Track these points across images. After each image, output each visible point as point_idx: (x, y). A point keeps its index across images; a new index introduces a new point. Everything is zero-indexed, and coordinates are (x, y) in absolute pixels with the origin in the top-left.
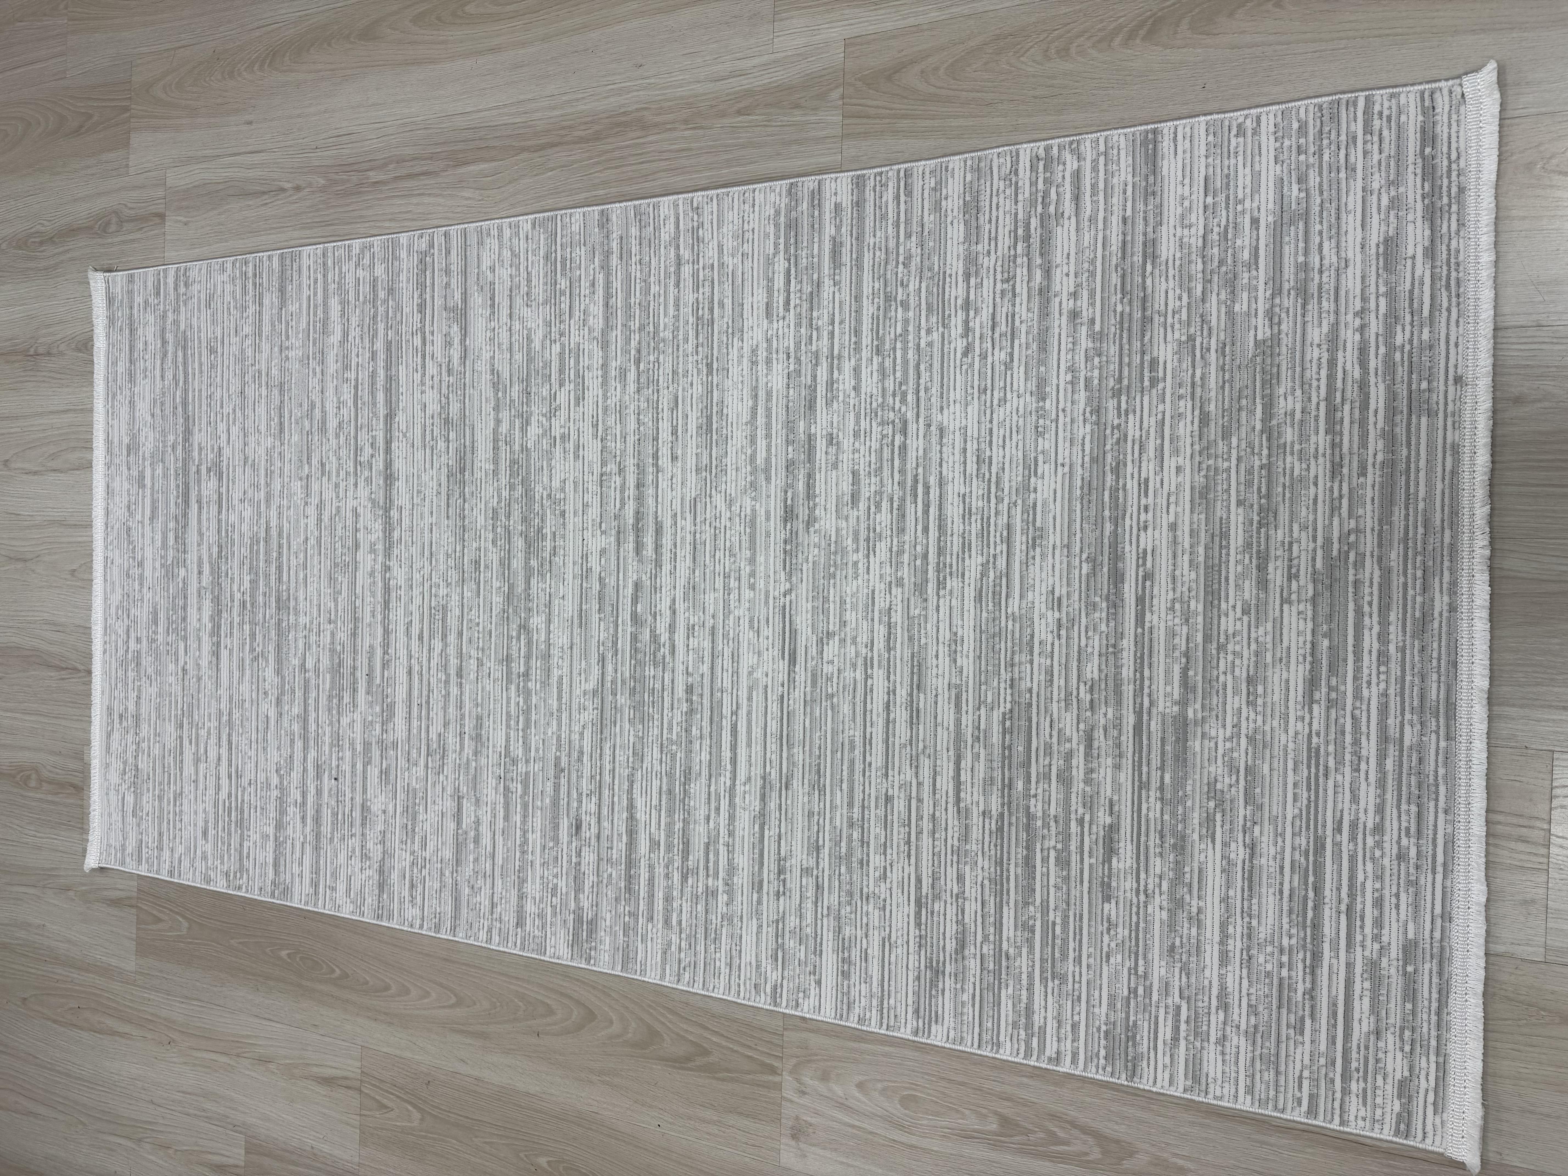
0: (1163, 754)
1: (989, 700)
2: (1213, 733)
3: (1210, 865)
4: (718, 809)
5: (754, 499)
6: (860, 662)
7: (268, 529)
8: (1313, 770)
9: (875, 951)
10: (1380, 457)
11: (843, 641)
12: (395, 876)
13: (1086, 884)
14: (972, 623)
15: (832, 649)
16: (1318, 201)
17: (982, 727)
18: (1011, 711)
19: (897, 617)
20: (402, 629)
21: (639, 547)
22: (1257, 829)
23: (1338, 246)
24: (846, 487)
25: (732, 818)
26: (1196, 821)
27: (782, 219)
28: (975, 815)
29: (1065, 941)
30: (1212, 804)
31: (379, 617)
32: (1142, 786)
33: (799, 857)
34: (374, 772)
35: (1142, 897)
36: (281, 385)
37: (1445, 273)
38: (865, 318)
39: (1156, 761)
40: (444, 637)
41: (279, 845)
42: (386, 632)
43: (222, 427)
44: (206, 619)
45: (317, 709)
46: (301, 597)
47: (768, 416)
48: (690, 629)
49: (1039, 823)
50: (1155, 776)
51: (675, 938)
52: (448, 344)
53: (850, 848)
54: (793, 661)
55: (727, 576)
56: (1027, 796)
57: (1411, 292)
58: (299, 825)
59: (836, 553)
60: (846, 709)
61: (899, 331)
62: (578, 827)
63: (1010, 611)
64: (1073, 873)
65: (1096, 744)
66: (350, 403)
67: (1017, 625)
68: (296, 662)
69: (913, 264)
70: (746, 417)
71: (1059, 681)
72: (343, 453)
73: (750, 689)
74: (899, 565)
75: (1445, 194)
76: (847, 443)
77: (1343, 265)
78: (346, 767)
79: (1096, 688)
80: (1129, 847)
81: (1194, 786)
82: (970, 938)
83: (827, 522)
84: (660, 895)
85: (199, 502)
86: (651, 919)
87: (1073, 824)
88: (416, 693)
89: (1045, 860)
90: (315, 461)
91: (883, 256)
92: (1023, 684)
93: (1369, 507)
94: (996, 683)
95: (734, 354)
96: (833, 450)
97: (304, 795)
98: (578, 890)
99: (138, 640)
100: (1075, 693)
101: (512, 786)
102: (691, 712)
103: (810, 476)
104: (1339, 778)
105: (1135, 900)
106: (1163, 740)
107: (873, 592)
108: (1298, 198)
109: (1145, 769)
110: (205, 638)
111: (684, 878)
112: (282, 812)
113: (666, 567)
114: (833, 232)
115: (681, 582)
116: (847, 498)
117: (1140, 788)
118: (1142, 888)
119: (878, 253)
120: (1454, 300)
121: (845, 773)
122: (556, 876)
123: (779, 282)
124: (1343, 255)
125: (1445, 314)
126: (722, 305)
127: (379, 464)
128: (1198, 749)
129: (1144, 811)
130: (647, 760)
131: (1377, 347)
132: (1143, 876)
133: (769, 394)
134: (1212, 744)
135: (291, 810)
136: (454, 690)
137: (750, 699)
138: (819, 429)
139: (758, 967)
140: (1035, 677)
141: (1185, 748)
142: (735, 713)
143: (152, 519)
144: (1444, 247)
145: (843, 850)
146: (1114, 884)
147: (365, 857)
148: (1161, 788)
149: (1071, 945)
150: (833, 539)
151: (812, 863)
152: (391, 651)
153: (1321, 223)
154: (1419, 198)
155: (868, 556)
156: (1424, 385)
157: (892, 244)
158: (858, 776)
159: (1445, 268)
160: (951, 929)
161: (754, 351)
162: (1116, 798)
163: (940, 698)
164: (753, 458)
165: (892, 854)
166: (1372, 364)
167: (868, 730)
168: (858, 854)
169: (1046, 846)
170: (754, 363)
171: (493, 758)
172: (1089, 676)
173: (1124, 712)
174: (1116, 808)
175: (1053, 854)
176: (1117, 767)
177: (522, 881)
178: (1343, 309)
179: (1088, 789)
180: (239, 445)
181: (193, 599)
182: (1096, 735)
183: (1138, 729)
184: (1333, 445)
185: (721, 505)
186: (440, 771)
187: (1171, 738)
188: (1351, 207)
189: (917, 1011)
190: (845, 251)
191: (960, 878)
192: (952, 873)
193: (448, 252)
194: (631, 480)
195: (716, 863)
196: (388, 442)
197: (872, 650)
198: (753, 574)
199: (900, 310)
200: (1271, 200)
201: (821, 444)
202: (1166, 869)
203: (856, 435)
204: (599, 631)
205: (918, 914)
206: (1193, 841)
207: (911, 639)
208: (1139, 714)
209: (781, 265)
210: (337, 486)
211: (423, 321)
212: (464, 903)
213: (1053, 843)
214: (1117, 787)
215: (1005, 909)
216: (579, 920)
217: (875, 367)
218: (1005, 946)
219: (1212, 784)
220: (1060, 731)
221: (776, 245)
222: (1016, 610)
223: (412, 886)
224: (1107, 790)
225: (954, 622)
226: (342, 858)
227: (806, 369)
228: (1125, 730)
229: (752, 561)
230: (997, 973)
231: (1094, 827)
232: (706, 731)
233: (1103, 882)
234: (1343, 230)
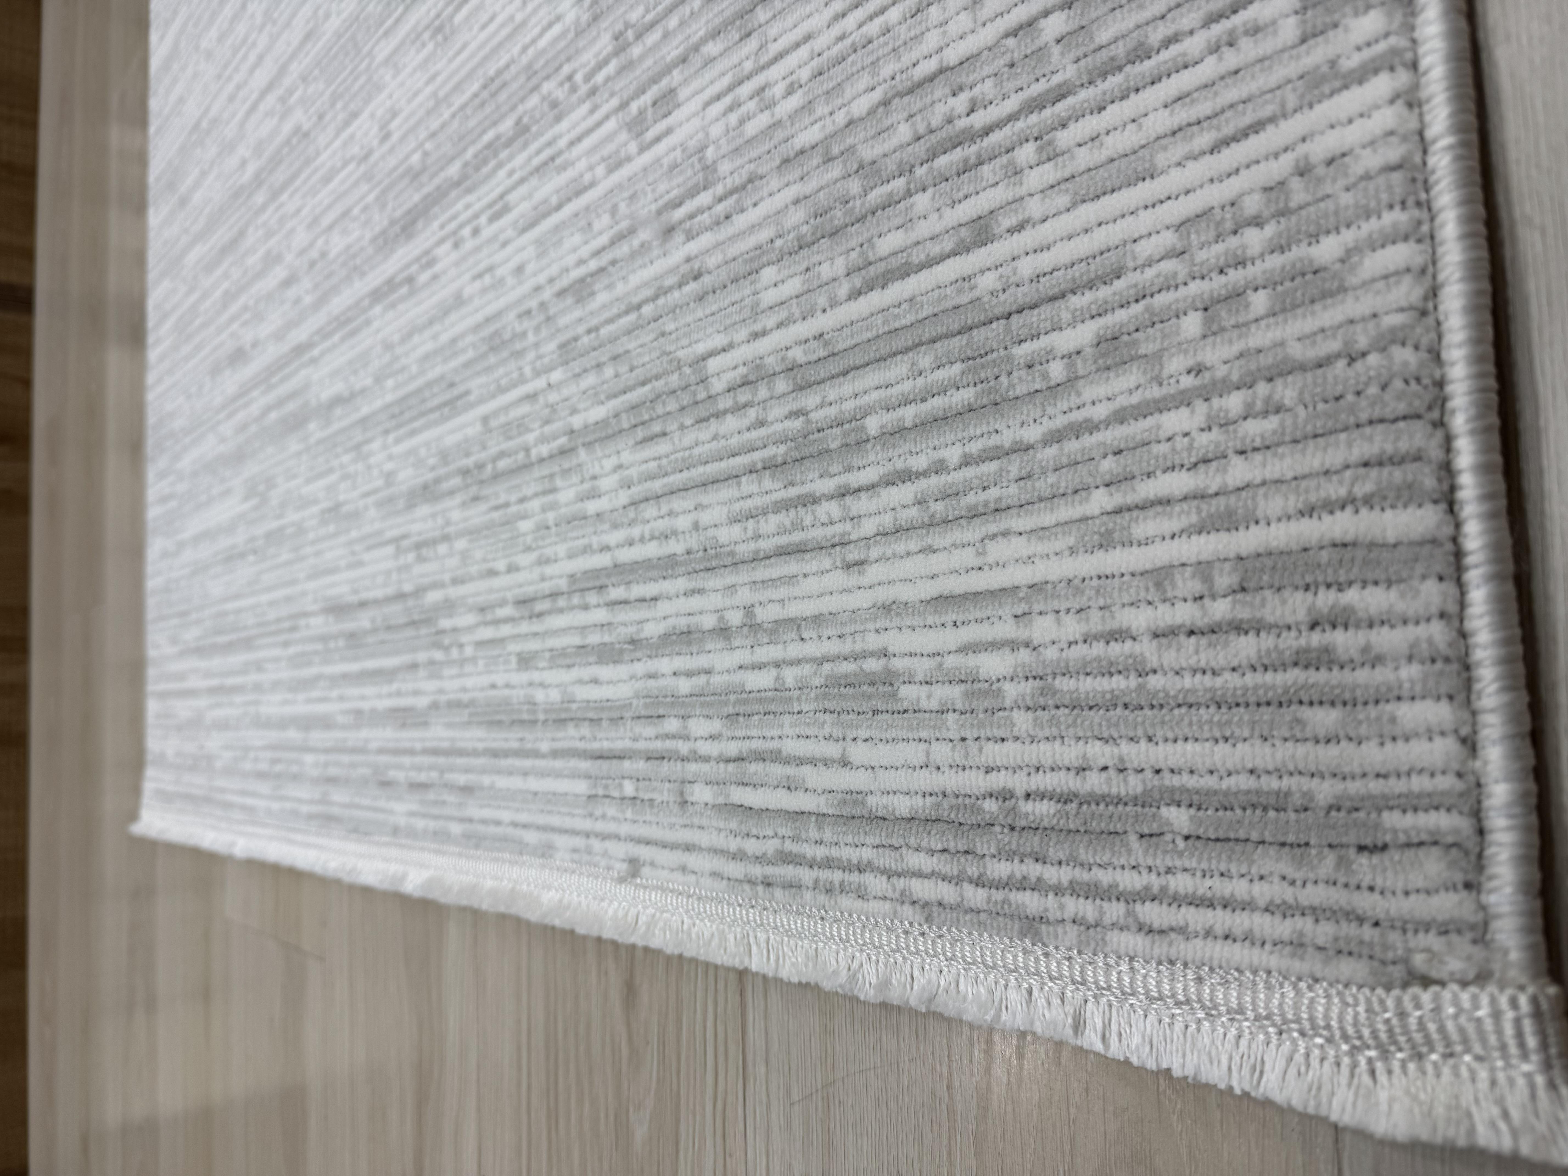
16: (1032, 434)
23: (899, 531)
37: (809, 851)
57: (776, 757)
75: (1018, 869)
77: (853, 555)
108: (1049, 356)
124: (874, 553)
144: (867, 854)
153: (967, 461)
159: (820, 852)
178: (762, 572)
188: (997, 550)
200: (1045, 261)
234: (938, 539)
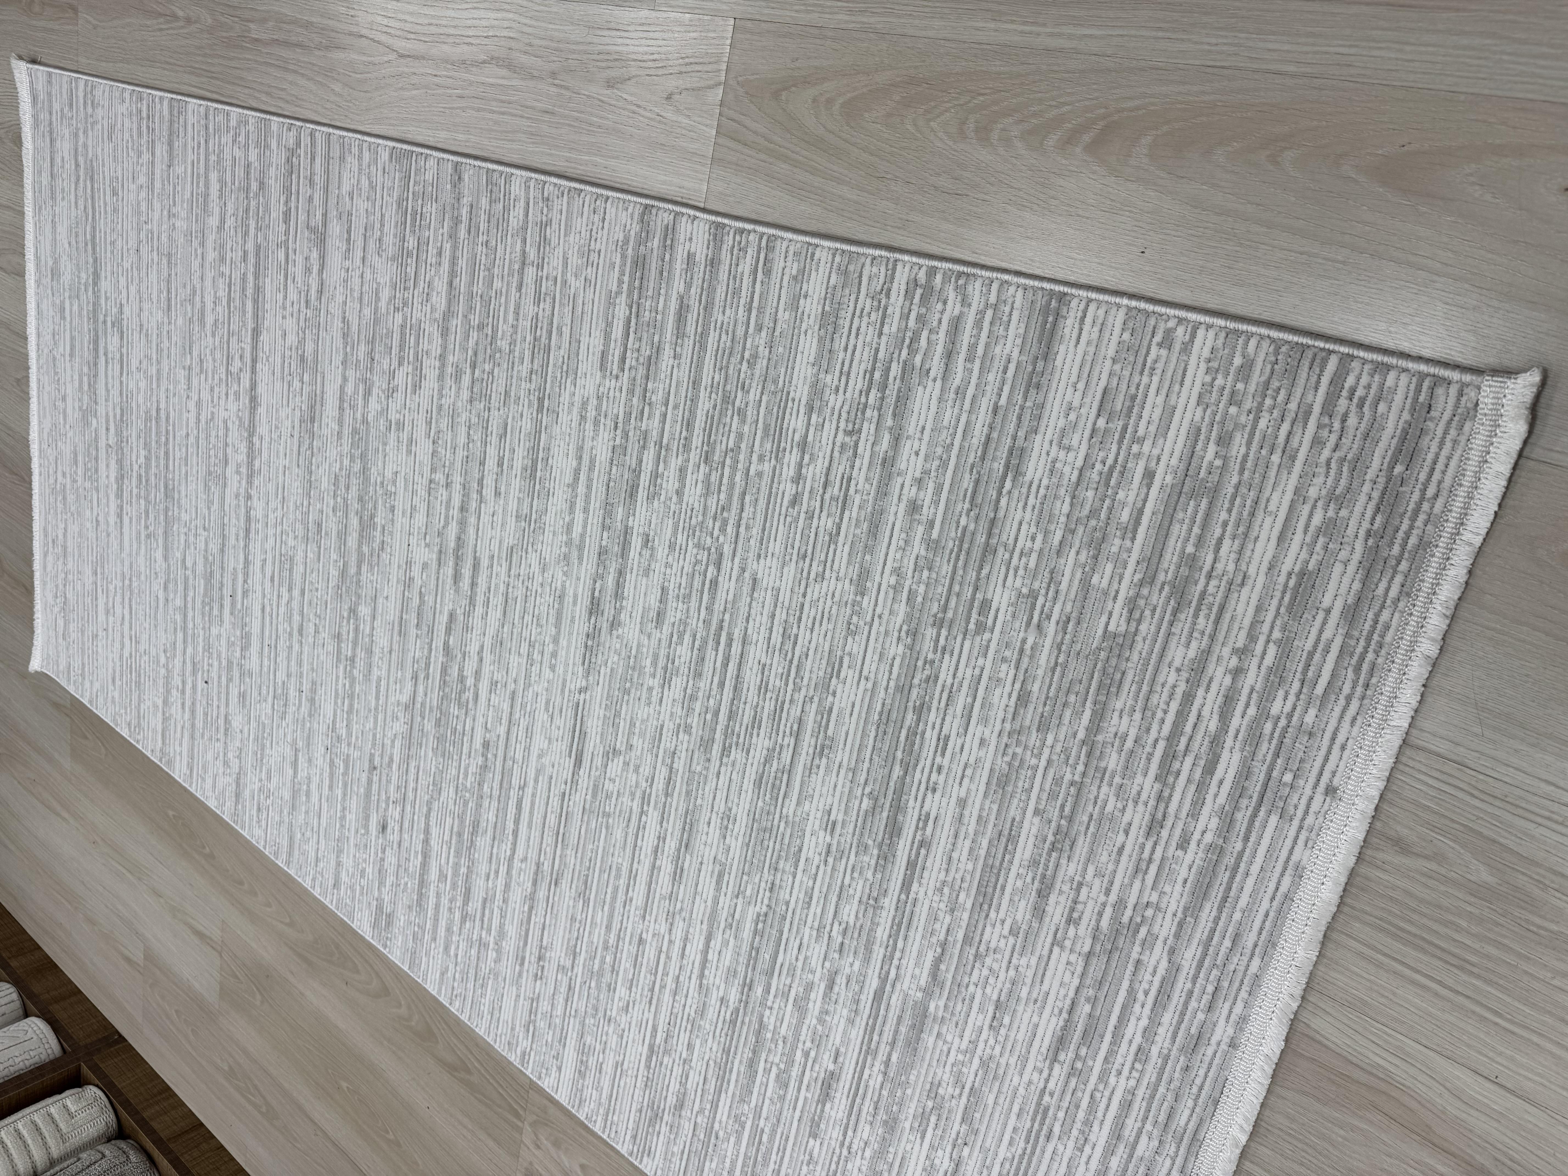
0: (896, 1032)
1: (748, 893)
2: (949, 1038)
3: (914, 1157)
4: (497, 872)
5: (565, 574)
6: (638, 794)
7: (158, 410)
8: (1036, 1126)
9: (608, 1068)
10: (1209, 838)
11: (626, 764)
12: (247, 793)
13: (798, 1113)
14: (747, 807)
15: (615, 767)
16: (1235, 480)
17: (737, 916)
18: (766, 915)
19: (680, 765)
20: (258, 564)
21: (457, 577)
22: (966, 1151)
23: (1240, 552)
24: (653, 600)
25: (507, 886)
26: (911, 1111)
27: (630, 251)
28: (714, 996)
29: (769, 1151)
30: (930, 1104)
31: (242, 544)
32: (868, 1051)
33: (557, 954)
34: (234, 692)
35: (845, 1152)
36: (169, 255)
37: (1359, 649)
38: (699, 412)
39: (887, 1036)
40: (290, 590)
41: (165, 719)
42: (247, 561)
43: (123, 281)
44: (112, 479)
45: (194, 609)
46: (183, 493)
47: (589, 487)
48: (494, 684)
49: (769, 1035)
50: (884, 1049)
51: (451, 966)
52: (308, 270)
53: (601, 968)
54: (578, 763)
55: (531, 645)
56: (763, 1004)
57: (1311, 656)
58: (180, 711)
59: (634, 669)
60: (618, 834)
61: (731, 444)
62: (384, 828)
63: (785, 811)
64: (789, 1097)
65: (836, 989)
66: (225, 302)
67: (789, 831)
68: (178, 555)
69: (758, 366)
70: (568, 479)
71: (815, 909)
72: (218, 355)
73: (538, 772)
74: (690, 710)
75: (1398, 541)
76: (661, 552)
77: (1239, 580)
78: (214, 675)
79: (849, 934)
80: (844, 1101)
81: (919, 1078)
82: (688, 1103)
83: (630, 631)
84: (443, 923)
85: (106, 354)
86: (434, 939)
87: (799, 1053)
88: (267, 633)
89: (767, 1071)
90: (195, 353)
91: (729, 344)
92: (782, 892)
93: (1178, 887)
94: (757, 880)
95: (565, 398)
96: (647, 553)
97: (184, 682)
98: (381, 883)
99: (64, 474)
100: (828, 928)
101: (337, 761)
102: (485, 767)
103: (621, 573)
104: (1061, 1148)
105: (837, 1151)
106: (900, 1018)
107: (662, 726)
108: (1211, 464)
109: (876, 1037)
110: (112, 497)
111: (464, 919)
112: (168, 692)
113: (479, 610)
114: (682, 290)
115: (491, 631)
116: (653, 614)
117: (867, 1053)
118: (847, 1144)
119: (724, 337)
120: (1359, 690)
121: (608, 896)
122: (365, 861)
123: (617, 332)
124: (1244, 567)
125: (1342, 701)
126: (560, 333)
127: (246, 382)
128: (930, 1045)
129: (865, 1076)
130: (444, 794)
131: (1247, 705)
132: (850, 1133)
133: (592, 461)
134: (945, 1048)
135: (174, 692)
136: (296, 647)
137: (536, 781)
138: (637, 524)
139: (513, 1029)
140: (795, 891)
141: (918, 1039)
142: (522, 788)
143: (72, 355)
144: (1371, 615)
145: (596, 967)
146: (822, 1126)
147: (226, 763)
148: (887, 1063)
149: (774, 1157)
150: (634, 652)
151: (568, 964)
152: (250, 581)
153: (1230, 511)
154: (1362, 533)
155: (663, 687)
156: (1288, 778)
157: (740, 332)
158: (619, 904)
159: (1362, 643)
160: (674, 1087)
161: (585, 404)
162: (843, 1050)
163: (704, 867)
164: (569, 528)
165: (637, 993)
166: (1235, 722)
167: (635, 865)
168: (607, 978)
169: (770, 1059)
170: (583, 418)
171: (323, 728)
172: (845, 918)
173: (870, 972)
174: (841, 1059)
175: (774, 1070)
176: (851, 1022)
177: (340, 852)
178: (1220, 637)
179: (819, 1028)
180: (136, 308)
181: (102, 454)
182: (838, 981)
183: (879, 995)
184: (1159, 798)
185: (536, 568)
186: (283, 718)
187: (907, 1021)
188: (1272, 507)
189: (634, 1137)
190: (692, 318)
191: (690, 1047)
192: (684, 1038)
193: (313, 159)
194: (456, 502)
195: (491, 919)
196: (254, 361)
197: (651, 786)
198: (554, 655)
199: (736, 417)
200: (1177, 454)
201: (636, 542)
202: (872, 1139)
203: (672, 546)
204: (415, 649)
205: (649, 1058)
206: (903, 1128)
207: (688, 793)
208: (884, 980)
209: (621, 311)
210: (212, 389)
211: (287, 232)
212: (297, 846)
213: (777, 1060)
214: (846, 1040)
215: (723, 1095)
216: (380, 908)
217: (701, 477)
218: (716, 1126)
219: (935, 1086)
220: (806, 958)
221: (620, 282)
222: (791, 814)
223: (259, 810)
224: (836, 1038)
225: (731, 797)
226: (210, 756)
227: (633, 447)
228: (866, 991)
229: (556, 640)
230: (706, 1144)
231: (817, 1068)
232: (496, 793)
233: (813, 1120)
234: (1253, 534)
